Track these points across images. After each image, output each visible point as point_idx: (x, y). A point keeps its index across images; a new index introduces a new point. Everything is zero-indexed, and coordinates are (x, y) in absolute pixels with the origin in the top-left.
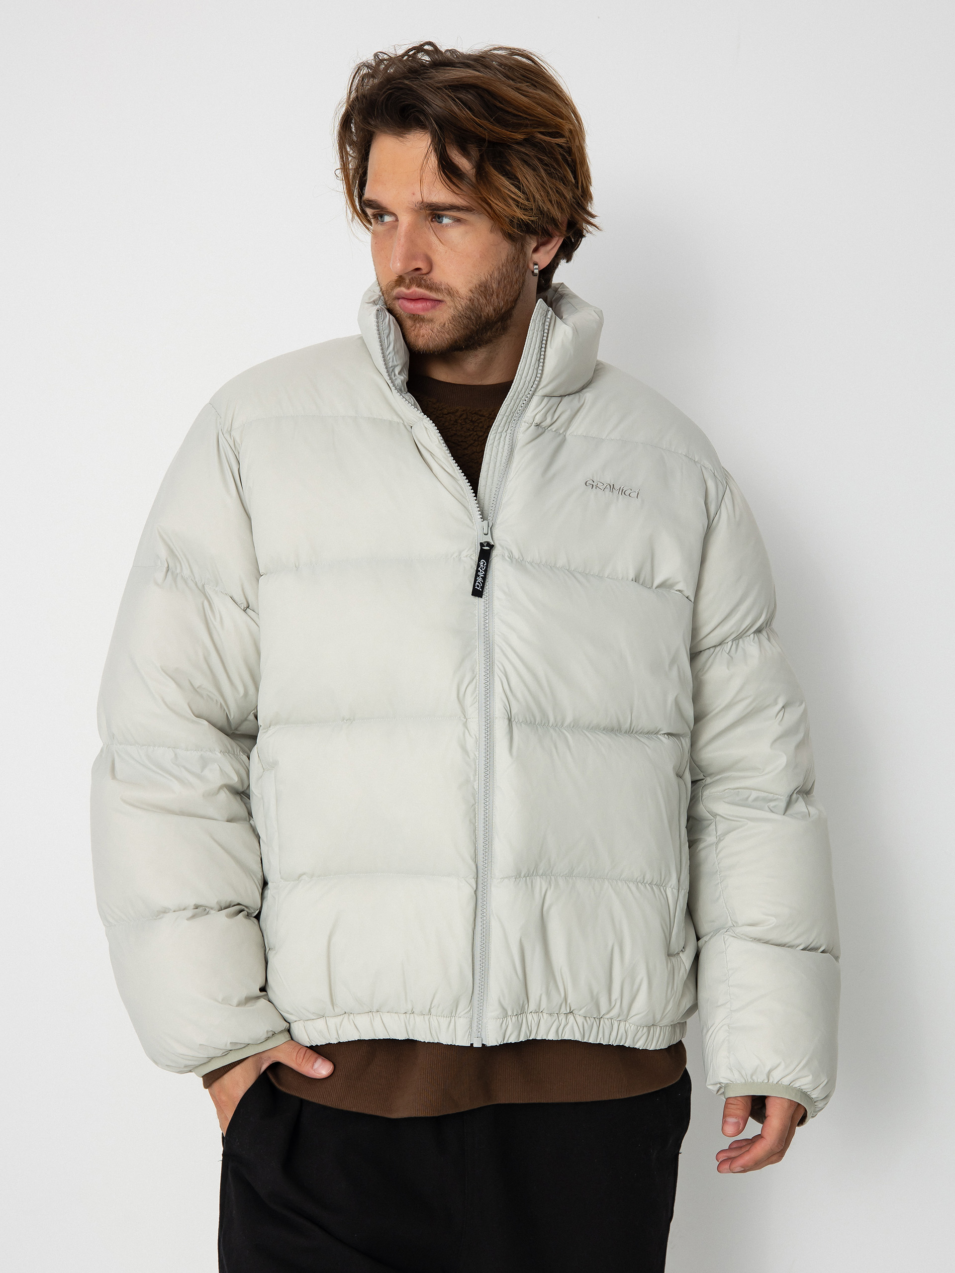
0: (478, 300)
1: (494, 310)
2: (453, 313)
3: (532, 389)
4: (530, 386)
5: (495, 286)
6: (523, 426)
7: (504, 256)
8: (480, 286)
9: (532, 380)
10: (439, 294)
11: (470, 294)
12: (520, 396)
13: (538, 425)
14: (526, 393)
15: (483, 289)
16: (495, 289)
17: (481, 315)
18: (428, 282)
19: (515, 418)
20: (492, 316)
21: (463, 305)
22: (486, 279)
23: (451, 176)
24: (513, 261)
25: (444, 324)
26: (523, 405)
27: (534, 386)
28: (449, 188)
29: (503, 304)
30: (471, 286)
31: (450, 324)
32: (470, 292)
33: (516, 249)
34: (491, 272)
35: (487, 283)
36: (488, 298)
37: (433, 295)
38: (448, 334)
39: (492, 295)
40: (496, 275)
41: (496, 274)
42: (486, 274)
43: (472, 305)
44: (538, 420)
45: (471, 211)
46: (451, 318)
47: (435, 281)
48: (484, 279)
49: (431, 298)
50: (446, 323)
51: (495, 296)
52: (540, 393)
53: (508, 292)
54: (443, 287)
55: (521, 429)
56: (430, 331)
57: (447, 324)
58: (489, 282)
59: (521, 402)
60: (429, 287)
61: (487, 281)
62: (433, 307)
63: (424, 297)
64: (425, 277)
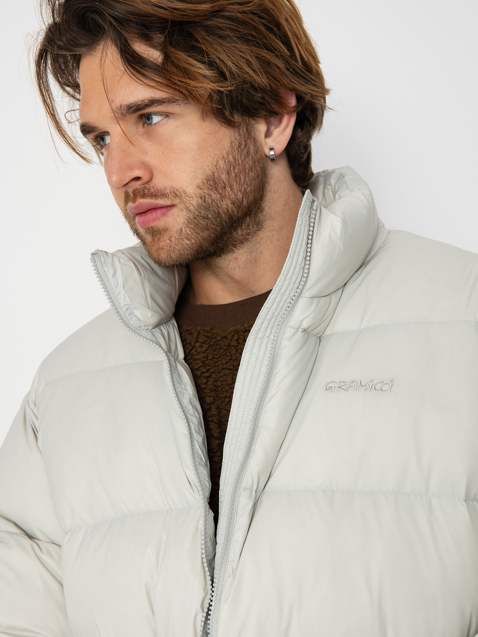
0: (210, 196)
1: (233, 203)
2: (187, 215)
3: (298, 291)
4: (296, 286)
5: (224, 177)
6: (289, 332)
7: (227, 144)
8: (208, 180)
9: (298, 280)
10: (166, 199)
11: (199, 191)
12: (284, 298)
13: (305, 331)
14: (292, 295)
15: (212, 183)
16: (225, 181)
17: (219, 211)
18: (152, 190)
19: (279, 323)
20: (233, 211)
21: (195, 204)
22: (212, 172)
23: (141, 70)
24: (239, 147)
25: (181, 229)
26: (287, 308)
27: (300, 287)
28: (142, 83)
29: (241, 196)
30: (198, 182)
31: (187, 229)
32: (198, 189)
33: (240, 135)
34: (215, 163)
35: (213, 175)
36: (221, 191)
37: (161, 202)
38: (188, 239)
39: (225, 187)
40: (222, 166)
41: (221, 164)
42: (210, 165)
43: (205, 202)
44: (305, 325)
45: (174, 102)
46: (186, 221)
47: (159, 188)
48: (210, 171)
49: (159, 206)
50: (183, 227)
51: (228, 189)
52: (307, 293)
53: (242, 181)
54: (168, 191)
55: (287, 335)
56: (168, 241)
57: (184, 230)
58: (216, 175)
59: (286, 305)
60: (154, 195)
61: (214, 173)
62: (164, 214)
63: (152, 207)
64: (147, 186)
